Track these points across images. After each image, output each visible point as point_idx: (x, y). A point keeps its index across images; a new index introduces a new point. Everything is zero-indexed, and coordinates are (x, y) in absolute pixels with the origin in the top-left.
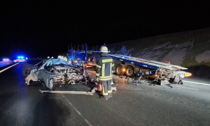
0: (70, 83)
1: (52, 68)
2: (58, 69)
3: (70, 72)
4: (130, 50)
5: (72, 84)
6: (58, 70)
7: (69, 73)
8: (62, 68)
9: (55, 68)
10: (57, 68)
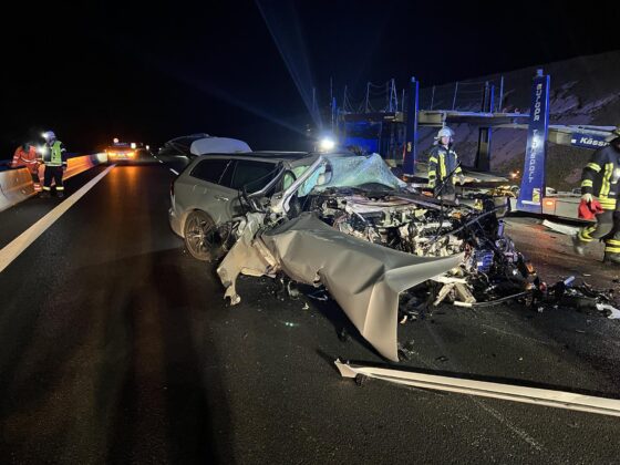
0: (447, 301)
1: (324, 206)
2: (356, 212)
3: (427, 233)
4: (599, 103)
5: (456, 303)
6: (354, 215)
7: (423, 239)
8: (372, 207)
9: (341, 206)
10: (348, 209)
